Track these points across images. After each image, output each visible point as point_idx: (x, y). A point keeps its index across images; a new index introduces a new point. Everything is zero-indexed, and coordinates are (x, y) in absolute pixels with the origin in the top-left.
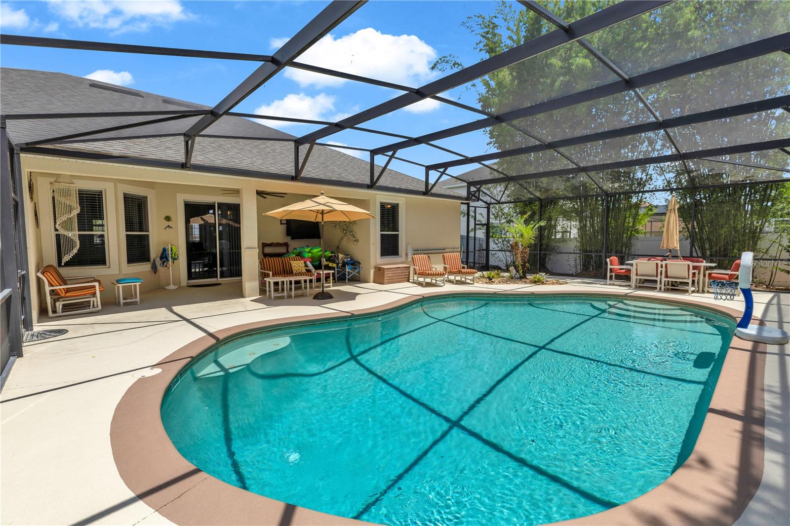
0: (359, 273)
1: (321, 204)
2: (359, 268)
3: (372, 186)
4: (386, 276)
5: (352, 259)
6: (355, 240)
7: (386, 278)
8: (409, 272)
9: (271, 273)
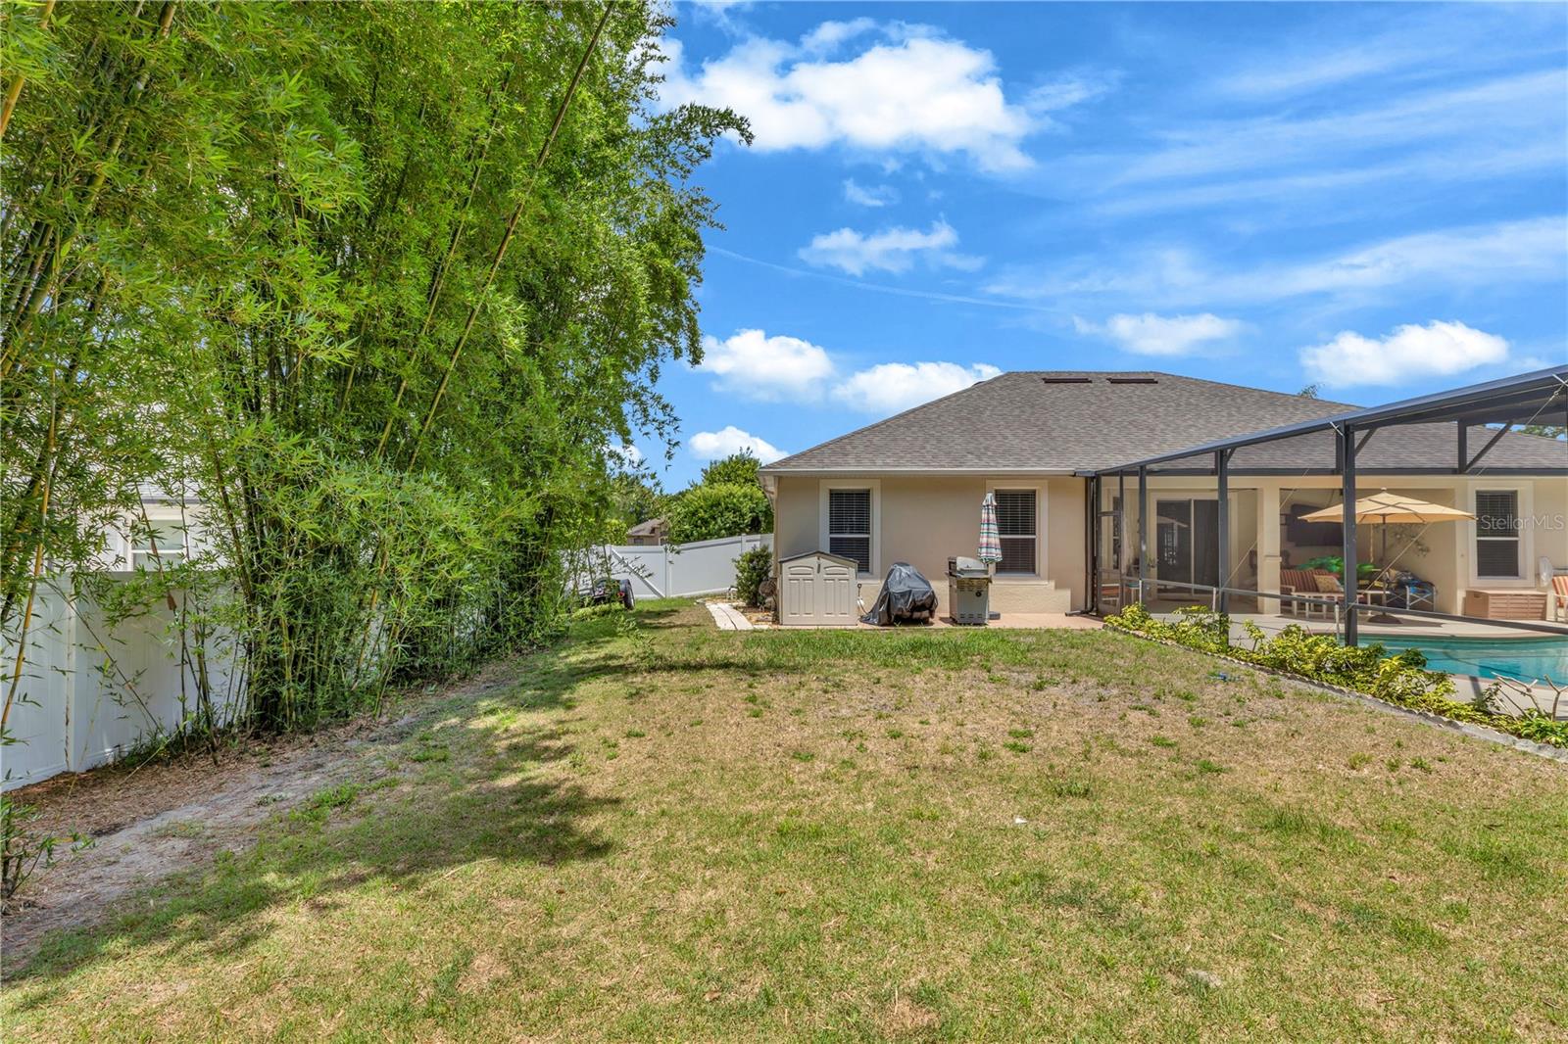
0: (1431, 599)
1: (1389, 506)
2: (1432, 591)
3: (1463, 468)
4: (1490, 605)
5: (1415, 578)
6: (1422, 550)
7: (1490, 610)
8: (1545, 604)
9: (1293, 588)
